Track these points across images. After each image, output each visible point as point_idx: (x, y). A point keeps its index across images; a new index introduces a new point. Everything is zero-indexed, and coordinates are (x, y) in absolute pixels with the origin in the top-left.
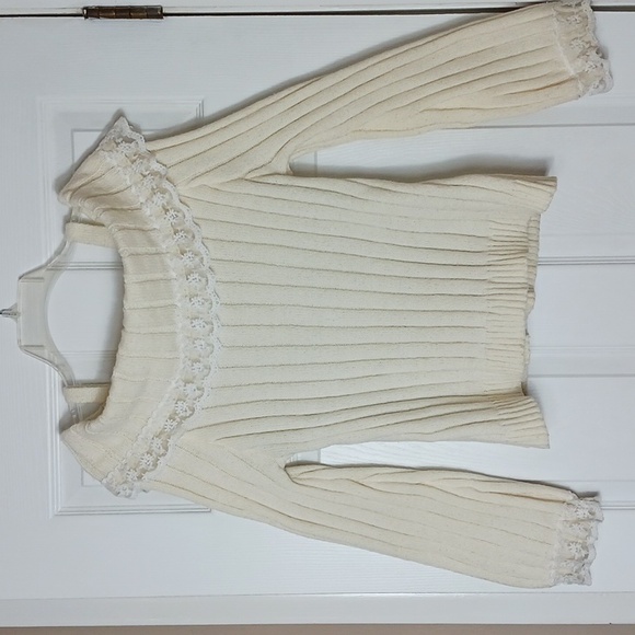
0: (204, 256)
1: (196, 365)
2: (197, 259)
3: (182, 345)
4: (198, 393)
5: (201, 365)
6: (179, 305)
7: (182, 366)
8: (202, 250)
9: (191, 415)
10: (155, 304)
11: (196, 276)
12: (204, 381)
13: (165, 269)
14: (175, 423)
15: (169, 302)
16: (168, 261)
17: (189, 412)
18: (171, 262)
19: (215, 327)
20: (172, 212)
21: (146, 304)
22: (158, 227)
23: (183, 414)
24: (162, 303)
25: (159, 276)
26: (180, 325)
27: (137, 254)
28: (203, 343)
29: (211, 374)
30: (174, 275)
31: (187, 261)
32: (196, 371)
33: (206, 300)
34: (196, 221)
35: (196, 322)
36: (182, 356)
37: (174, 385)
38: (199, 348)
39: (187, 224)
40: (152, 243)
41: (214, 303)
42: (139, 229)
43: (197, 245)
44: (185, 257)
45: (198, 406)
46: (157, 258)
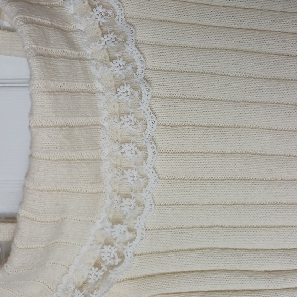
0: (139, 64)
1: (126, 202)
2: (129, 68)
3: (109, 176)
4: (129, 235)
5: (132, 202)
6: (106, 125)
7: (108, 202)
8: (136, 56)
9: (120, 264)
10: (72, 121)
11: (127, 88)
12: (138, 221)
13: (88, 78)
14: (100, 273)
15: (92, 120)
16: (92, 69)
17: (118, 260)
18: (96, 71)
19: (150, 154)
20: (100, 9)
21: (60, 121)
22: (82, 28)
23: (111, 262)
24: (82, 120)
25: (80, 86)
26: (107, 151)
27: (50, 56)
28: (135, 173)
29: (145, 213)
30: (99, 86)
31: (116, 69)
32: (126, 209)
33: (141, 120)
34: (131, 21)
35: (126, 147)
36: (109, 189)
37: (99, 225)
38: (130, 180)
39: (119, 24)
40: (72, 45)
41: (150, 123)
42: (58, 28)
43: (130, 49)
44: (114, 65)
45: (129, 251)
46: (78, 64)
